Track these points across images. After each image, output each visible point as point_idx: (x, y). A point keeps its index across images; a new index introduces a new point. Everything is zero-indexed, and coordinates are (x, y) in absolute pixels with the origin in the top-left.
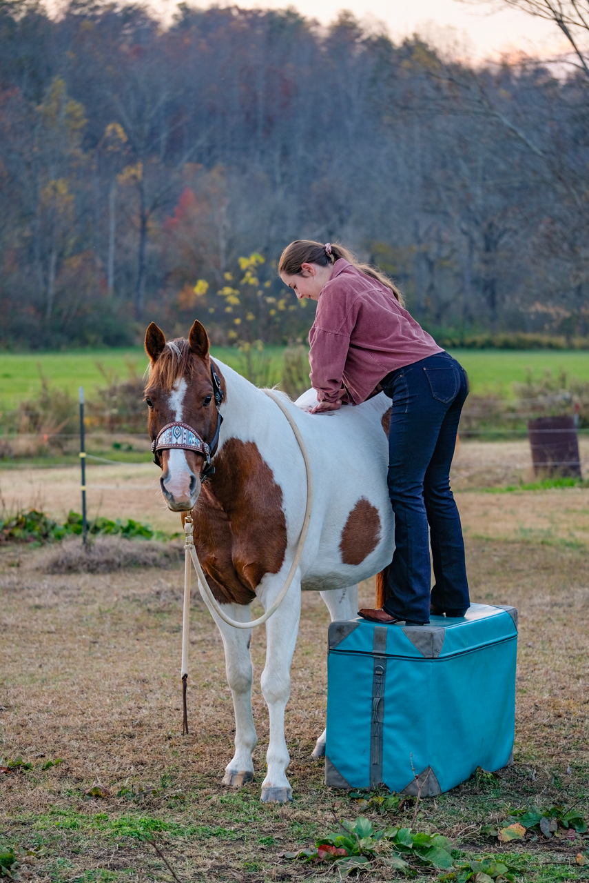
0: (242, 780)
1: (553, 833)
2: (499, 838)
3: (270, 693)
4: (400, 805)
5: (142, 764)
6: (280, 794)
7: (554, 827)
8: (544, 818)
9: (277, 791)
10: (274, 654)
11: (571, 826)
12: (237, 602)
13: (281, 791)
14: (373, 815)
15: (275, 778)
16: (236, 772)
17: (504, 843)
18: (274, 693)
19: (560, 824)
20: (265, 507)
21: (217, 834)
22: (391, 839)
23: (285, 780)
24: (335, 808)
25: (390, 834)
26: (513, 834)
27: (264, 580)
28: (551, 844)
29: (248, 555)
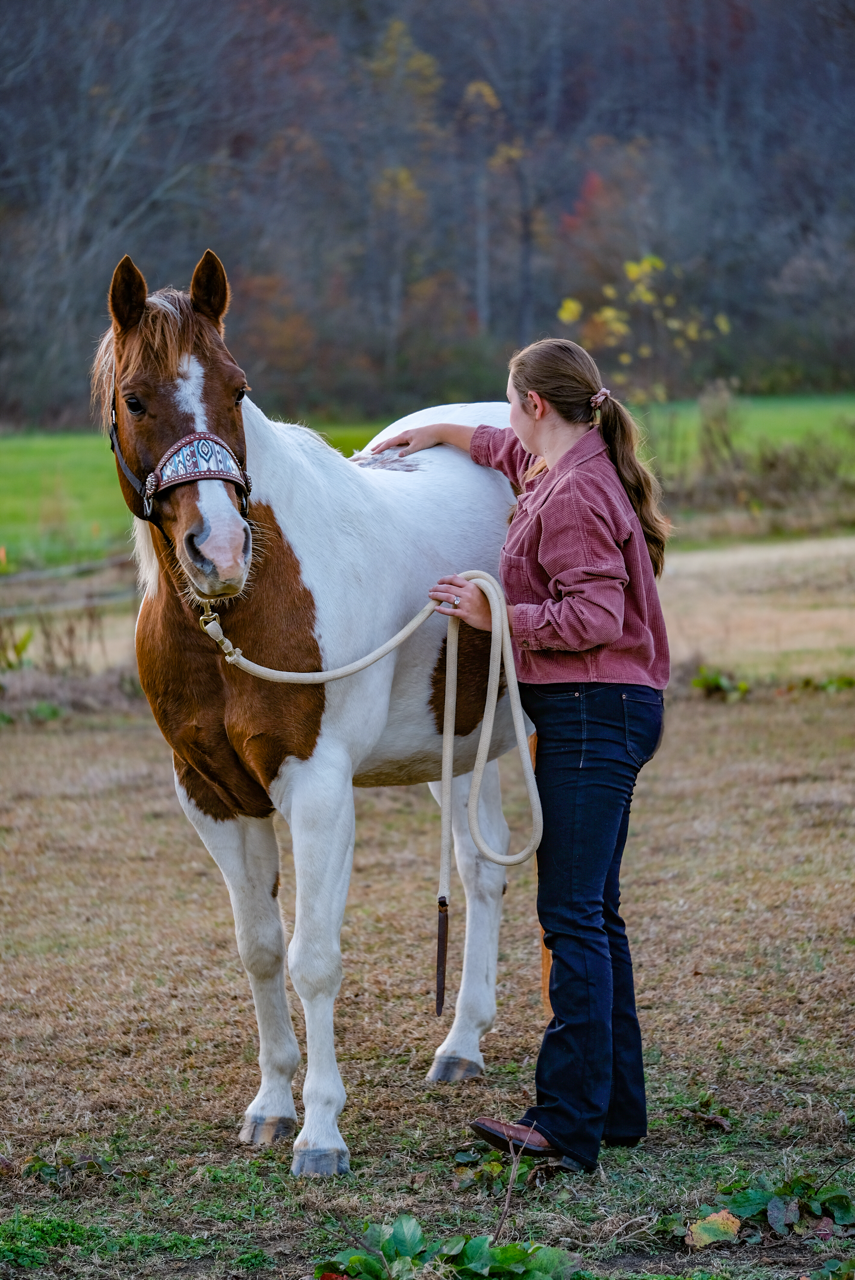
0: (273, 1132)
1: (790, 1226)
2: (688, 1241)
3: (303, 979)
4: (529, 1177)
5: (111, 1108)
6: (323, 1162)
7: (792, 1215)
8: (776, 1198)
9: (320, 1157)
10: (309, 909)
11: (827, 1213)
12: (246, 814)
13: (326, 1156)
14: (478, 1197)
15: (319, 1133)
16: (262, 1119)
17: (694, 1250)
18: (310, 980)
19: (805, 1210)
20: (284, 627)
21: (171, 1248)
22: (452, 1259)
23: (335, 1136)
24: (416, 1186)
25: (452, 1249)
26: (715, 1230)
27: (284, 769)
28: (783, 1249)
29: (253, 718)
